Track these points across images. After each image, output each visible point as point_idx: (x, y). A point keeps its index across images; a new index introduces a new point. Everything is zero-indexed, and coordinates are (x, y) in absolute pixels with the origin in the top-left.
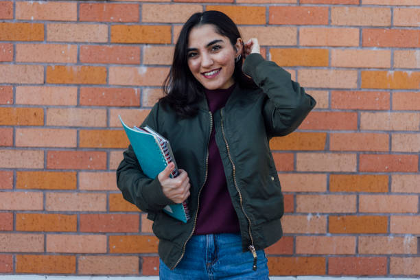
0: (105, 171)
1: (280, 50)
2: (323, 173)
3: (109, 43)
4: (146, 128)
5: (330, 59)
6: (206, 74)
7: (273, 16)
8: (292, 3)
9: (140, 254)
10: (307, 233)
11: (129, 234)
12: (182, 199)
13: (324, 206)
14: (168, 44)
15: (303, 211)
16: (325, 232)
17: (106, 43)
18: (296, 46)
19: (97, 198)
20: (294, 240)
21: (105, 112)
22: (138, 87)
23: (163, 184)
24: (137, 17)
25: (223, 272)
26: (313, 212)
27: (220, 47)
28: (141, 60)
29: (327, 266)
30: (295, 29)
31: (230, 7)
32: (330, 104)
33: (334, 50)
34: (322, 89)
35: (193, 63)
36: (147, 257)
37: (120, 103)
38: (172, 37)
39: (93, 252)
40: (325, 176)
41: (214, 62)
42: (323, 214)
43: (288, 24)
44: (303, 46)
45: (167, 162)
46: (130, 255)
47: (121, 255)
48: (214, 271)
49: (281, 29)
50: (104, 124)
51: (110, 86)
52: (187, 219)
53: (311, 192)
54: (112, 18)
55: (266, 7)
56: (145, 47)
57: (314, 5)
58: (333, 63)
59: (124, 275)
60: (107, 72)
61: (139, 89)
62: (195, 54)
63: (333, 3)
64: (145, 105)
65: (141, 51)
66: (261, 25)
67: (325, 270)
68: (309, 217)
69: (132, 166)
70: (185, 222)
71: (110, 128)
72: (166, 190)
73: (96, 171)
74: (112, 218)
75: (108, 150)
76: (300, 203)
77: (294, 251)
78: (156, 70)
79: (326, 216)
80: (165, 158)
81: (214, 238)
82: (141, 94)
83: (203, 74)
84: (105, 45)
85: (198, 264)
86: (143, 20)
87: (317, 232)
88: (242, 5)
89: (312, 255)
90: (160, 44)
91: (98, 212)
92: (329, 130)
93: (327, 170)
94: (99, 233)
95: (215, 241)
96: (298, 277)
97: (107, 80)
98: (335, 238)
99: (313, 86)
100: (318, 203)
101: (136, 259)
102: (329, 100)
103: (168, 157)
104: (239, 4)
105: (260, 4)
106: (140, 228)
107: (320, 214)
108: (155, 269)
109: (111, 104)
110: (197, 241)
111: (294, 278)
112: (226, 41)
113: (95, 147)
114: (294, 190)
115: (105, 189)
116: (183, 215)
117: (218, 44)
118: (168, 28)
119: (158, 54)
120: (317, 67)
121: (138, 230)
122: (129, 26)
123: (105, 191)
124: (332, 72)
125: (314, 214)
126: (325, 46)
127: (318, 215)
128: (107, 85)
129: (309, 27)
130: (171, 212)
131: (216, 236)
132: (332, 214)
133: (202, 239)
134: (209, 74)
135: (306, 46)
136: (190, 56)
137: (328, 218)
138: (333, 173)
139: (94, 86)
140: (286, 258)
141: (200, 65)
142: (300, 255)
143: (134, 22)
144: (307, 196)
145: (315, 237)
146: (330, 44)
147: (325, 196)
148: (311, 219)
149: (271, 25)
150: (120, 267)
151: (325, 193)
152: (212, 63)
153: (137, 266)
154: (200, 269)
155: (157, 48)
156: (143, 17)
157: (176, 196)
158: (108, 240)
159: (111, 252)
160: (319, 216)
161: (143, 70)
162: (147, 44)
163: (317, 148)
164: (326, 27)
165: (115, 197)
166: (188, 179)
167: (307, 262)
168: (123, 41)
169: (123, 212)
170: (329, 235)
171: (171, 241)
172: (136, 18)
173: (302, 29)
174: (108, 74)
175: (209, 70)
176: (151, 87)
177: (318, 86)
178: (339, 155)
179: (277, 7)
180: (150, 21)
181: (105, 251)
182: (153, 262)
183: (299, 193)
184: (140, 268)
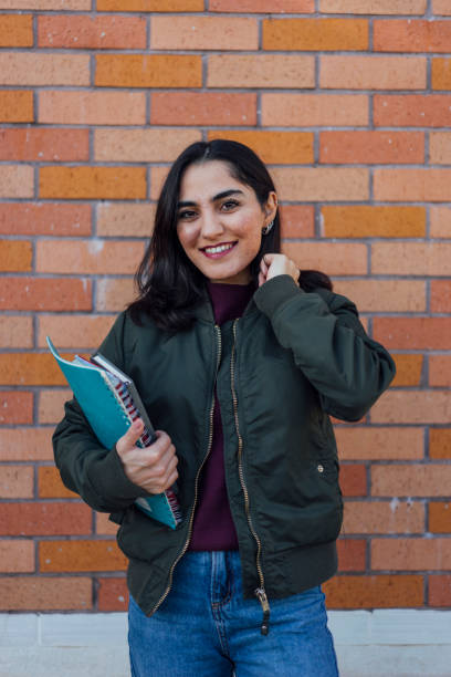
0: (32, 426)
1: (339, 209)
2: (418, 426)
3: (35, 198)
4: (98, 359)
5: (428, 224)
6: (208, 251)
7: (326, 150)
8: (359, 126)
9: (93, 572)
10: (390, 532)
11: (72, 538)
12: (163, 486)
13: (420, 484)
14: (142, 200)
15: (383, 494)
16: (422, 530)
17: (31, 199)
18: (369, 202)
19: (16, 474)
20: (368, 545)
21: (30, 321)
22: (87, 276)
23: (126, 459)
24: (85, 152)
25: (242, 620)
26: (401, 495)
27: (237, 204)
28: (93, 228)
29: (427, 589)
30: (366, 171)
31: (250, 132)
32: (428, 303)
33: (434, 209)
34: (415, 277)
35: (187, 230)
36: (105, 578)
37: (56, 305)
38: (148, 187)
39: (11, 570)
40: (420, 432)
41: (225, 229)
42: (418, 499)
43: (353, 164)
44: (381, 202)
45: (130, 418)
46: (77, 575)
47: (59, 575)
48: (227, 618)
49: (342, 171)
50: (28, 343)
51: (37, 274)
52: (176, 522)
53: (397, 460)
54: (41, 154)
55: (314, 134)
56: (100, 205)
57: (399, 129)
58: (434, 230)
59: (65, 612)
60: (33, 250)
61: (90, 279)
62: (191, 214)
63: (432, 125)
64: (100, 308)
65: (93, 212)
66: (306, 165)
67: (423, 599)
68: (394, 504)
69: (79, 427)
70: (173, 527)
71: (39, 349)
72: (130, 470)
73: (14, 426)
74: (44, 509)
75: (36, 390)
76: (377, 481)
77: (368, 564)
78: (119, 245)
79: (423, 502)
80: (127, 412)
81: (226, 557)
82: (93, 289)
83: (203, 250)
84: (29, 203)
85: (197, 604)
86: (97, 158)
87: (407, 532)
88: (271, 129)
89: (399, 572)
90: (126, 200)
91: (18, 499)
92: (427, 350)
93: (423, 421)
94: (21, 537)
95: (227, 564)
96: (376, 612)
97: (33, 264)
98: (440, 541)
99: (399, 271)
100: (410, 480)
101: (86, 583)
102: (427, 298)
103: (131, 409)
104: (266, 127)
105: (305, 127)
106: (94, 528)
107: (412, 499)
108: (121, 599)
109: (41, 307)
110: (196, 562)
111: (368, 613)
112: (248, 195)
113: (13, 383)
114: (367, 457)
115: (31, 458)
116: (169, 515)
117: (233, 197)
118: (140, 171)
119: (124, 217)
120: (405, 238)
121: (90, 531)
122: (71, 168)
123: (30, 461)
124: (431, 247)
125: (402, 499)
126: (419, 202)
127: (409, 501)
128: (33, 273)
129: (389, 167)
130: (149, 509)
131: (229, 554)
132: (433, 499)
133: (204, 558)
134: (213, 250)
135: (386, 202)
136: (182, 216)
137: (427, 506)
138: (435, 426)
139: (10, 276)
140: (354, 578)
141: (198, 233)
142: (378, 573)
143: (80, 161)
144: (390, 467)
145: (404, 540)
146: (428, 198)
147: (420, 466)
148: (397, 508)
149: (324, 164)
150: (57, 597)
151: (422, 462)
152: (221, 231)
153: (89, 596)
154: (202, 613)
155: (121, 208)
156: (97, 151)
157: (150, 481)
158: (37, 549)
159: (42, 570)
160: (412, 503)
161: (98, 246)
162: (103, 200)
163: (406, 383)
164: (422, 169)
165: (48, 472)
166: (172, 448)
167: (390, 584)
168: (60, 195)
169: (63, 498)
170: (429, 535)
171: (149, 561)
172: (83, 153)
173: (377, 171)
174: (34, 255)
175: (214, 244)
176: (111, 276)
177: (407, 272)
178: (446, 394)
179: (333, 132)
180: (108, 159)
181: (32, 569)
182: (118, 589)
183: (375, 462)
184: (95, 598)
